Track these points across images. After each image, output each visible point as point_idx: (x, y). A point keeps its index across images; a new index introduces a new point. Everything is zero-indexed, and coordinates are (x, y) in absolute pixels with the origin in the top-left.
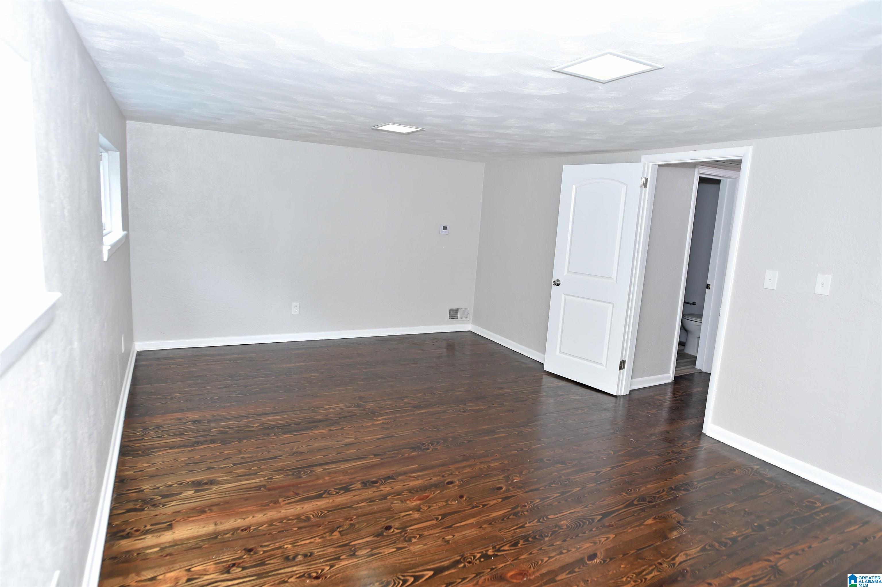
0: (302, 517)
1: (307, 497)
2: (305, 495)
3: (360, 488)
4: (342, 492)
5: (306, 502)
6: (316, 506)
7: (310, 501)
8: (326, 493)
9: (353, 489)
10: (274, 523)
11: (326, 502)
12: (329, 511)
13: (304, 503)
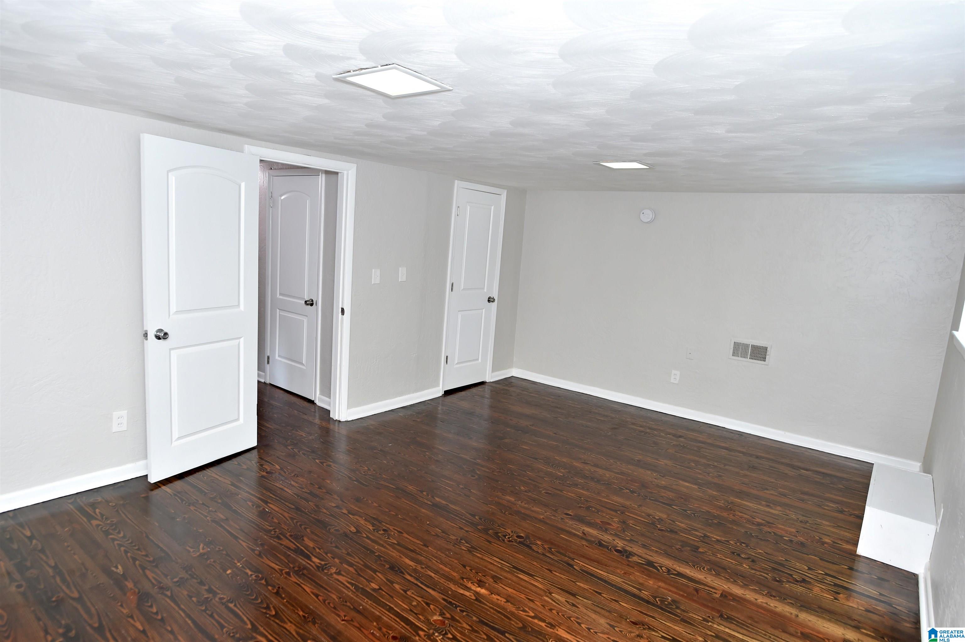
0: (714, 573)
1: (689, 581)
2: (691, 584)
3: (637, 556)
4: (656, 565)
5: (697, 580)
6: (692, 571)
7: (693, 578)
8: (671, 573)
9: (643, 560)
10: (742, 584)
11: (681, 568)
12: (687, 563)
13: (700, 580)
